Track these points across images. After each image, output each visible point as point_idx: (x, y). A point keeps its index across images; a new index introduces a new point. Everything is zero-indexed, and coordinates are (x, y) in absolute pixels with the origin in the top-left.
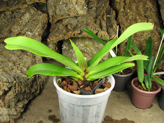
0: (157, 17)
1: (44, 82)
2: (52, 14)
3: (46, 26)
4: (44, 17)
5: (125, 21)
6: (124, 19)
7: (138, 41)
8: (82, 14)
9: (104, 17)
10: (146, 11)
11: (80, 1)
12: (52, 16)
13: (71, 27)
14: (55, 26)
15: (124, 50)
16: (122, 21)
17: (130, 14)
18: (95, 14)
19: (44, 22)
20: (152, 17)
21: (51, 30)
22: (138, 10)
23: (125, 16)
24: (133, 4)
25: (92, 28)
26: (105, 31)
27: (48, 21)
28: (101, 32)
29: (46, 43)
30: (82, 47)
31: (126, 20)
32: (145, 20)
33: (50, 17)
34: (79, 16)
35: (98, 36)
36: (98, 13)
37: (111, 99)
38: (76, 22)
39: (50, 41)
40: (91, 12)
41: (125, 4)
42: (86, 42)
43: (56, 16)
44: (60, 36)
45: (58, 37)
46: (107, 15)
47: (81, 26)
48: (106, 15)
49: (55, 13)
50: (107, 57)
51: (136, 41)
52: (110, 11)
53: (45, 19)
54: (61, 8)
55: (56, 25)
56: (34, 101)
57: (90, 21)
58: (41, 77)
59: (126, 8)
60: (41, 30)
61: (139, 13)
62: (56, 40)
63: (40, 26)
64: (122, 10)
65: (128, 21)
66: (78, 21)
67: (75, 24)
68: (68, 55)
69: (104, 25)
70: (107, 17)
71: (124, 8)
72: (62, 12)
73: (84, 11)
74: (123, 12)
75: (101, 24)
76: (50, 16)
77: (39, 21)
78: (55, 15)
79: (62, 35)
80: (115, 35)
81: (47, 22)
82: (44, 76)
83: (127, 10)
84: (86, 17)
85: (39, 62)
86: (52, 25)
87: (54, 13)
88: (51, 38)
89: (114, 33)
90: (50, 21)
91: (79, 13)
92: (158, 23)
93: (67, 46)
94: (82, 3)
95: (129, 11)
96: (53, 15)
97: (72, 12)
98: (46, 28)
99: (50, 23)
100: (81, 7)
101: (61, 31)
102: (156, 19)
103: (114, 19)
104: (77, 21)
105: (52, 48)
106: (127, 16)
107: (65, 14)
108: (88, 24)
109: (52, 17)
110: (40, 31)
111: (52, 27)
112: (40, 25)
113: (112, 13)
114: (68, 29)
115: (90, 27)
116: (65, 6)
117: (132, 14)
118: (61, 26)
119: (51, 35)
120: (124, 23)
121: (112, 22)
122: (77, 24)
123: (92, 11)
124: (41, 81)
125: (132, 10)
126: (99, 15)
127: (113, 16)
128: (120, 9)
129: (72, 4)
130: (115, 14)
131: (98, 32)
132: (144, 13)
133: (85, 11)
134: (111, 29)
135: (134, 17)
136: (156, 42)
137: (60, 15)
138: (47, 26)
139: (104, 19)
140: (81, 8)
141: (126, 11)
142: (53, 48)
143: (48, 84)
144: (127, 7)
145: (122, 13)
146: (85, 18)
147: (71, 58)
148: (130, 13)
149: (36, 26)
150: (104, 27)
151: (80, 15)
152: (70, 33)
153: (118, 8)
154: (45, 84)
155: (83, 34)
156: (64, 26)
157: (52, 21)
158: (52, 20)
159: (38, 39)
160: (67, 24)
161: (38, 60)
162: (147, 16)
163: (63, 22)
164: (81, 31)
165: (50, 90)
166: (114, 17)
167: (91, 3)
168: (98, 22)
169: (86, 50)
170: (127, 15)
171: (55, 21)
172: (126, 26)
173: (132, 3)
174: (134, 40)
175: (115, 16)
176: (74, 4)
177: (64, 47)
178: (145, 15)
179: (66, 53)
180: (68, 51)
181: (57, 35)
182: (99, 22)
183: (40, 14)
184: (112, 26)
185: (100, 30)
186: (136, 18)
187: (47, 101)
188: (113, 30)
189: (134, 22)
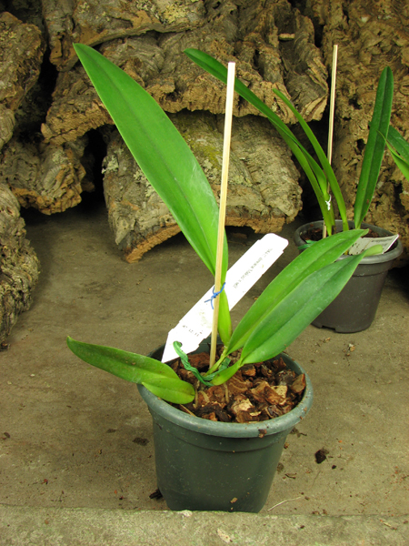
1: (26, 296)
2: (61, 30)
3: (34, 74)
4: (27, 37)
5: (351, 62)
8: (182, 21)
9: (270, 36)
12: (60, 37)
13: (139, 74)
14: (72, 78)
15: (353, 169)
17: (372, 32)
18: (232, 26)
19: (25, 54)
21: (57, 96)
22: (402, 15)
23: (348, 42)
26: (277, 81)
27: (42, 54)
28: (263, 83)
29: (39, 151)
33: (54, 41)
34: (169, 34)
36: (243, 27)
37: (312, 361)
38: (158, 55)
39: (51, 135)
40: (217, 20)
42: (200, 137)
43: (74, 35)
44: (93, 110)
45: (83, 112)
47: (176, 69)
48: (276, 31)
49: (73, 21)
50: (285, 197)
52: (290, 19)
53: (31, 45)
55: (78, 72)
57: (213, 46)
58: (10, 277)
59: (353, 12)
60: (14, 83)
62: (76, 129)
63: (11, 70)
64: (337, 18)
65: (365, 59)
66: (166, 55)
67: (152, 63)
68: (127, 193)
69: (270, 61)
70: (281, 41)
71: (345, 13)
72: (99, 14)
73: (189, 10)
74: (340, 28)
75: (260, 60)
76: (53, 38)
77: (7, 50)
80: (319, 100)
81: (40, 60)
82: (24, 274)
83: (356, 15)
84: (197, 35)
85: (3, 215)
86: (60, 75)
87: (69, 21)
88: (56, 120)
89: (311, 92)
90: (55, 57)
91: (170, 18)
93: (121, 160)
95: (364, 19)
96: (66, 31)
97: (138, 13)
98: (34, 79)
99: (54, 67)
103: (309, 42)
104: (161, 55)
105: (60, 167)
106: (358, 43)
107: (110, 22)
109: (61, 40)
110: (8, 90)
111: (62, 79)
112: (9, 66)
113: (298, 26)
117: (378, 31)
119: (55, 108)
121: (303, 55)
122: (160, 63)
123: (222, 17)
124: (11, 292)
125: (380, 14)
126: (248, 31)
127: (305, 34)
128: (330, 15)
130: (312, 27)
131: (251, 85)
133: (194, 10)
134: (301, 80)
135: (386, 43)
137: (90, 27)
138: (38, 72)
139: (271, 46)
141: (353, 24)
142: (65, 166)
143: (40, 307)
144: (356, 7)
145: (339, 32)
146: (195, 38)
147: (140, 205)
148: (371, 27)
151: (173, 25)
153: (320, 15)
154: (30, 309)
155: (187, 95)
157: (63, 57)
158: (62, 51)
160: (120, 64)
161: (0, 209)
164: (180, 84)
165: (50, 331)
166: (310, 36)
168: (248, 51)
170: (355, 38)
175: (313, 37)
177: (110, 164)
179: (119, 186)
180: (128, 178)
181: (81, 105)
182: (253, 50)
183: (11, 26)
184: (304, 69)
185: (257, 76)
186: (396, 45)
187: (33, 375)
188: (311, 79)
189: (386, 63)
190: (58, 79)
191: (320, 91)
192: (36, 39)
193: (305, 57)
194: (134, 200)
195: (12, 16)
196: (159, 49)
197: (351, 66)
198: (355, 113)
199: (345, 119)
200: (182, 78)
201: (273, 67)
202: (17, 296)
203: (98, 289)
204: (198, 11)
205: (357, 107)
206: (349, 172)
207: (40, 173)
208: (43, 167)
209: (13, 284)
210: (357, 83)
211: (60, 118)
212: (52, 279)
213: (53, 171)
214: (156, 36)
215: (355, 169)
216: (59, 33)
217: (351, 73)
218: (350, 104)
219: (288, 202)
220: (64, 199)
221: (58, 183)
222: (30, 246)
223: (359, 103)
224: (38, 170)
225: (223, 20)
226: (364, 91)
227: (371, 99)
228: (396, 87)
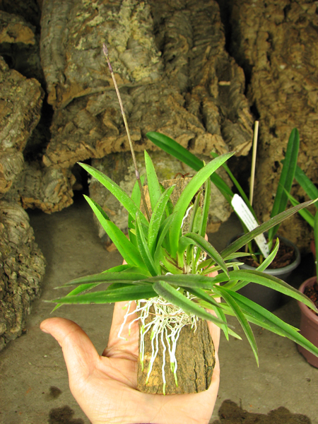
1: (37, 290)
2: (56, 80)
3: (37, 118)
4: (30, 91)
5: (272, 98)
6: (269, 92)
7: (311, 158)
8: (146, 80)
9: (212, 87)
11: (138, 40)
12: (54, 85)
13: (114, 122)
14: (65, 116)
15: (270, 182)
16: (262, 97)
17: (288, 76)
18: (183, 77)
19: (29, 105)
21: (54, 129)
22: (309, 64)
23: (270, 81)
24: (294, 46)
25: (175, 123)
26: (215, 132)
27: (41, 101)
28: (205, 136)
31: (276, 92)
33: (50, 88)
34: (137, 87)
35: (196, 147)
36: (192, 76)
38: (128, 103)
39: (51, 164)
40: (173, 73)
41: (272, 47)
43: (66, 86)
45: (74, 151)
46: (219, 81)
47: (142, 117)
48: (216, 81)
49: (64, 76)
50: (221, 207)
51: (305, 158)
52: (228, 67)
53: (34, 97)
54: (82, 61)
55: (68, 111)
57: (169, 100)
58: (25, 278)
59: (274, 60)
60: (22, 130)
61: (313, 73)
62: (69, 160)
63: (19, 119)
64: (263, 63)
65: (282, 98)
66: (134, 102)
68: (107, 202)
69: (211, 114)
70: (220, 88)
71: (269, 58)
72: (84, 74)
73: (151, 70)
74: (265, 69)
75: (204, 112)
76: (50, 86)
77: (15, 103)
78: (65, 83)
79: (88, 146)
80: (246, 143)
81: (40, 106)
82: (35, 274)
83: (277, 63)
84: (158, 88)
85: (18, 230)
86: (55, 113)
87: (62, 76)
88: (54, 155)
89: (241, 137)
90: (51, 100)
91: (137, 77)
94: (146, 46)
95: (282, 67)
96: (59, 82)
98: (36, 122)
99: (50, 106)
100: (141, 58)
101: (82, 131)
103: (240, 92)
104: (131, 102)
105: (57, 181)
106: (278, 83)
107: (93, 80)
108: (163, 112)
109: (56, 87)
110: (19, 136)
111: (57, 118)
112: (18, 116)
113: (233, 75)
114: (104, 128)
115: (172, 121)
116: (95, 56)
117: (292, 77)
118: (82, 119)
119: (53, 144)
120: (268, 103)
121: (235, 104)
122: (130, 108)
123: (176, 70)
124: (27, 290)
125: (293, 63)
127: (238, 84)
128: (258, 60)
129: (113, 50)
131: (196, 136)
133: (155, 70)
134: (234, 127)
135: (297, 87)
137: (78, 83)
138: (39, 117)
139: (211, 96)
140: (142, 60)
141: (274, 68)
142: (60, 180)
144: (277, 56)
145: (264, 72)
146: (156, 91)
147: (117, 211)
148: (287, 73)
149: (5, 118)
150: (213, 120)
151: (140, 83)
152: (111, 139)
153: (250, 58)
154: (40, 298)
156: (93, 115)
157: (57, 100)
158: (57, 96)
159: (11, 159)
160: (100, 111)
161: (15, 225)
163: (89, 105)
164: (145, 133)
166: (241, 86)
167: (172, 43)
168: (195, 105)
170: (276, 78)
171: (66, 100)
172: (277, 113)
173: (292, 45)
175: (244, 85)
176: (121, 48)
179: (101, 195)
181: (72, 145)
182: (199, 104)
183: (18, 82)
184: (234, 118)
185: (201, 130)
186: (304, 89)
187: (46, 356)
188: (240, 128)
189: (297, 100)
190: (54, 116)
191: (247, 136)
192: (36, 92)
194: (112, 207)
195: (18, 73)
196: (129, 97)
197: (272, 102)
198: (274, 141)
199: (266, 143)
200: (146, 128)
202: (31, 292)
204: (159, 70)
205: (275, 136)
206: (268, 185)
207: (42, 184)
208: (44, 179)
209: (28, 284)
210: (276, 117)
211: (57, 154)
212: (54, 268)
213: (52, 184)
215: (272, 182)
216: (54, 83)
217: (272, 109)
218: (270, 133)
219: (223, 212)
220: (61, 204)
221: (56, 193)
222: (38, 248)
223: (277, 132)
224: (41, 181)
225: (178, 72)
226: (280, 124)
227: (285, 130)
228: (303, 121)
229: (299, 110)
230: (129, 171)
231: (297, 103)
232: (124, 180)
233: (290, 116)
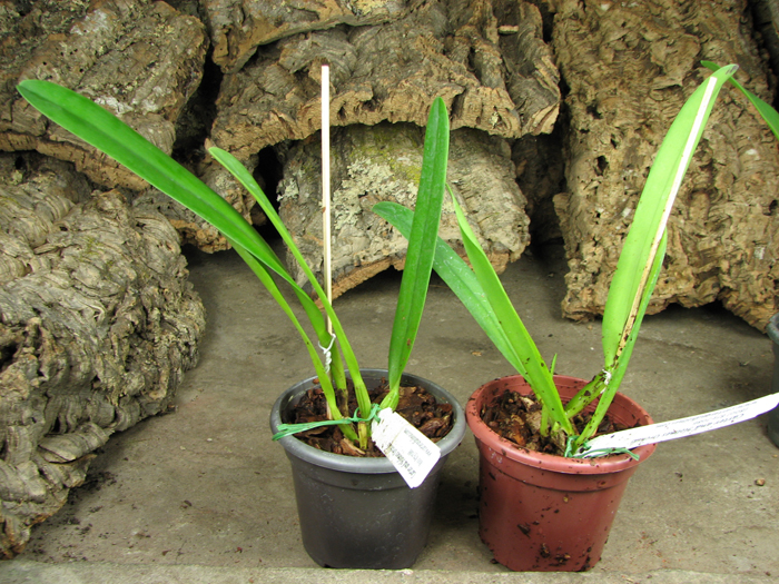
0: (744, 31)
1: (193, 349)
2: (228, 22)
3: (196, 77)
4: (187, 32)
5: (589, 59)
6: (582, 50)
8: (379, 12)
9: (488, 30)
10: (691, 5)
12: (225, 31)
14: (241, 82)
15: (592, 193)
16: (572, 59)
17: (615, 22)
18: (440, 17)
19: (185, 52)
20: (720, 33)
21: (223, 103)
23: (585, 35)
25: (430, 74)
26: (497, 86)
27: (204, 53)
28: (481, 89)
30: (379, 181)
31: (596, 52)
32: (690, 45)
33: (219, 36)
34: (363, 27)
35: (465, 112)
36: (453, 18)
38: (349, 53)
40: (422, 9)
42: (401, 155)
43: (245, 29)
44: (272, 122)
45: (259, 125)
46: (498, 26)
47: (373, 71)
48: (495, 23)
49: (242, 10)
50: (509, 228)
52: (513, 6)
53: (192, 42)
55: (247, 75)
56: (141, 444)
57: (418, 43)
58: (174, 325)
60: (174, 89)
61: (658, 15)
62: (249, 145)
63: (169, 72)
64: (571, 5)
65: (607, 56)
66: (359, 53)
67: (342, 63)
68: (310, 225)
69: (489, 61)
70: (501, 34)
72: (277, 3)
74: (575, 17)
75: (477, 60)
76: (217, 32)
77: (163, 48)
78: (243, 23)
79: (282, 115)
80: (550, 108)
81: (202, 60)
82: (191, 322)
83: (595, 2)
84: (397, 29)
85: (162, 251)
86: (225, 77)
87: (239, 12)
88: (225, 134)
89: (541, 99)
90: (219, 56)
91: (365, 8)
92: (753, 58)
93: (302, 184)
95: (605, 7)
96: (233, 24)
97: (326, 3)
98: (196, 83)
99: (218, 68)
101: (271, 98)
102: (743, 43)
103: (536, 37)
104: (353, 53)
105: (226, 193)
106: (598, 36)
107: (292, 13)
108: (409, 60)
109: (227, 34)
110: (166, 97)
111: (228, 84)
112: (167, 67)
113: (523, 16)
114: (310, 89)
115: (424, 72)
117: (622, 21)
118: (271, 76)
119: (222, 119)
120: (583, 67)
121: (529, 53)
122: (352, 64)
123: (428, 6)
124: (177, 343)
126: (460, 23)
127: (531, 27)
128: (562, 2)
130: (540, 17)
131: (465, 91)
132: (680, 17)
134: (527, 84)
135: (631, 37)
136: (752, 147)
137: (266, 19)
138: (200, 75)
139: (487, 39)
141: (591, 12)
142: (232, 192)
143: (209, 364)
145: (574, 22)
146: (396, 33)
148: (613, 16)
149: (146, 70)
151: (369, 17)
153: (549, 1)
154: (198, 365)
155: (389, 104)
156: (291, 72)
157: (229, 56)
158: (228, 49)
159: (156, 131)
160: (303, 65)
161: (158, 243)
162: (696, 29)
163: (285, 56)
164: (379, 90)
165: (224, 391)
166: (537, 29)
168: (462, 50)
169: (401, 193)
170: (594, 29)
171: (245, 52)
172: (598, 81)
174: (638, 141)
175: (541, 29)
177: (288, 189)
178: (687, 23)
179: (300, 217)
180: (311, 207)
181: (256, 114)
182: (467, 48)
183: (168, 19)
184: (530, 71)
185: (473, 80)
186: (643, 39)
187: (210, 439)
188: (539, 83)
189: (633, 61)
190: (223, 84)
191: (550, 97)
192: (197, 35)
193: (532, 55)
194: (321, 234)
195: (168, 5)
196: (351, 46)
197: (590, 65)
198: (594, 124)
199: (583, 131)
200: (381, 83)
201: (492, 69)
202: (184, 349)
203: (279, 343)
205: (597, 116)
206: (588, 197)
209: (178, 335)
210: (596, 87)
211: (229, 132)
212: (219, 332)
214: (347, 30)
215: (596, 193)
216: (225, 26)
217: (590, 74)
218: (588, 113)
219: (513, 235)
222: (194, 290)
223: (600, 111)
225: (430, 9)
226: (605, 96)
227: (614, 105)
228: (644, 91)
229: (636, 75)
230: (350, 172)
231: (633, 65)
232: (342, 189)
233: (622, 83)
